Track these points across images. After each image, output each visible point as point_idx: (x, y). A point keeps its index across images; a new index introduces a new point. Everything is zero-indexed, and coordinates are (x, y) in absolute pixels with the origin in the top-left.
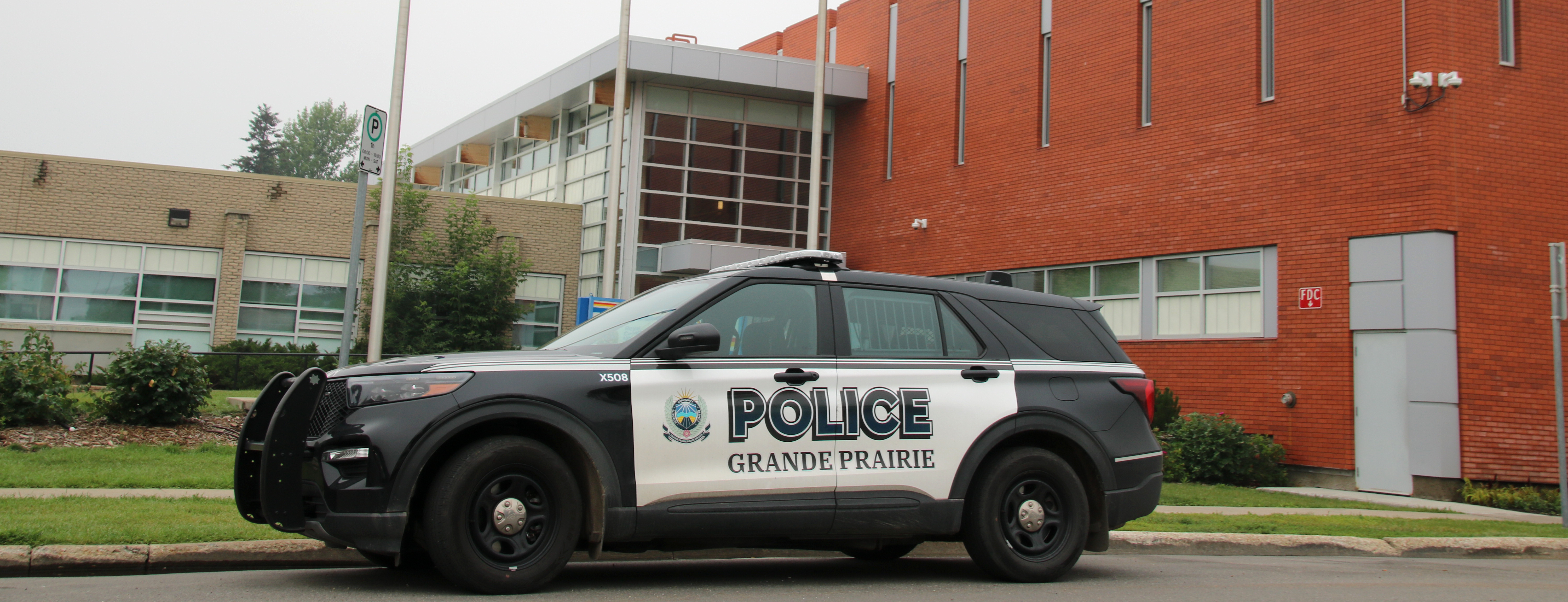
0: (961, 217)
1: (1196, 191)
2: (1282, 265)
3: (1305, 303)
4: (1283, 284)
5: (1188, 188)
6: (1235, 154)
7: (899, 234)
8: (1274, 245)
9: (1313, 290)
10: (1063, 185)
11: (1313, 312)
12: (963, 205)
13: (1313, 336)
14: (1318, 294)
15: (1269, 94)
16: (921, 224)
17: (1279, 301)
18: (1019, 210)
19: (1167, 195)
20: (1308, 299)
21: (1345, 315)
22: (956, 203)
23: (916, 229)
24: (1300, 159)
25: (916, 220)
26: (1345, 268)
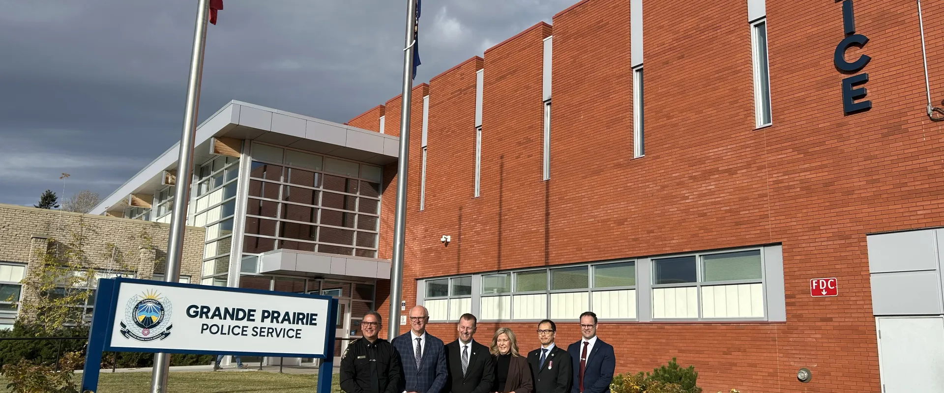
0: (478, 233)
1: (691, 204)
2: (786, 260)
3: (817, 291)
4: (789, 276)
5: (684, 202)
6: (731, 172)
7: (430, 246)
8: (780, 244)
9: (827, 281)
10: (563, 206)
11: (827, 299)
12: (480, 225)
13: (830, 319)
14: (833, 284)
15: (766, 121)
16: (447, 239)
17: (786, 289)
18: (525, 225)
19: (662, 208)
20: (821, 288)
21: (867, 302)
22: (474, 223)
23: (443, 242)
24: (805, 170)
25: (443, 236)
26: (863, 260)
